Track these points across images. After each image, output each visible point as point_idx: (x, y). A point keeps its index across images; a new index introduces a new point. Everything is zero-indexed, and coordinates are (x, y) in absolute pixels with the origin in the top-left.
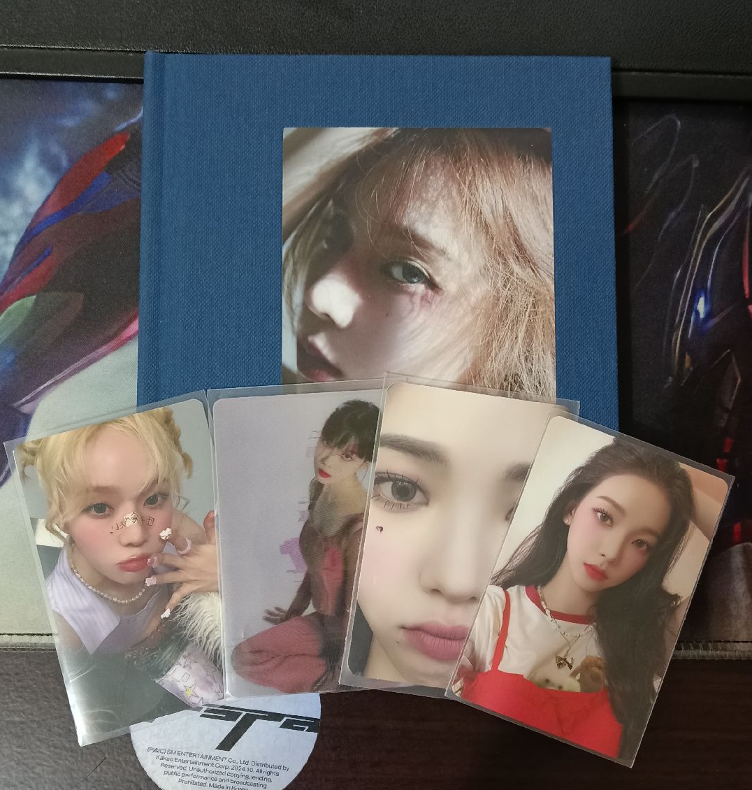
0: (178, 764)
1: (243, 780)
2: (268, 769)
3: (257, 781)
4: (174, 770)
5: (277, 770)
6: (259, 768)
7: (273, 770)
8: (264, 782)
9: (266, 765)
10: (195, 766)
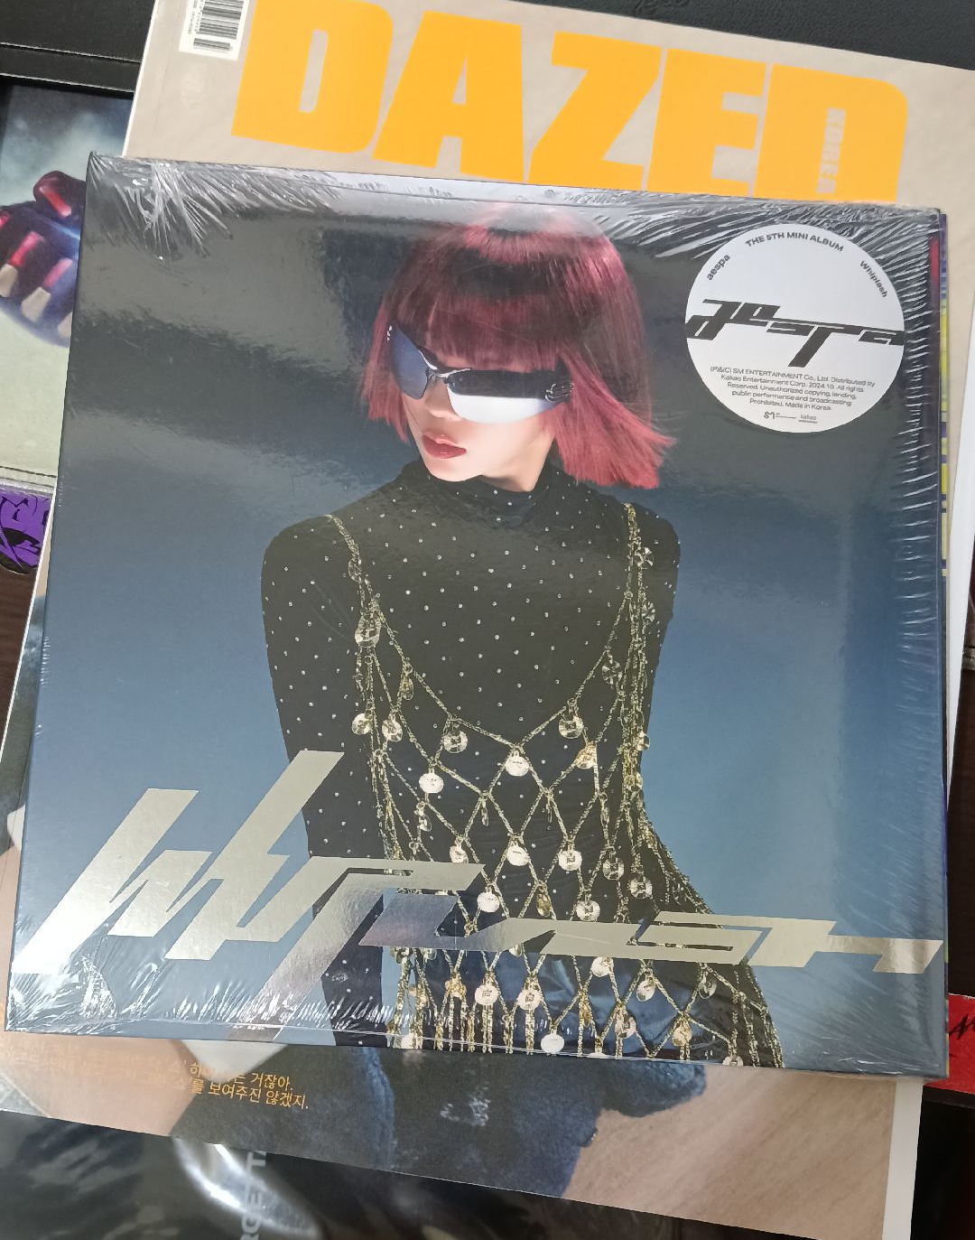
0: (749, 383)
2: (852, 386)
3: (839, 398)
4: (744, 390)
5: (861, 386)
7: (858, 386)
9: (848, 381)
10: (766, 384)
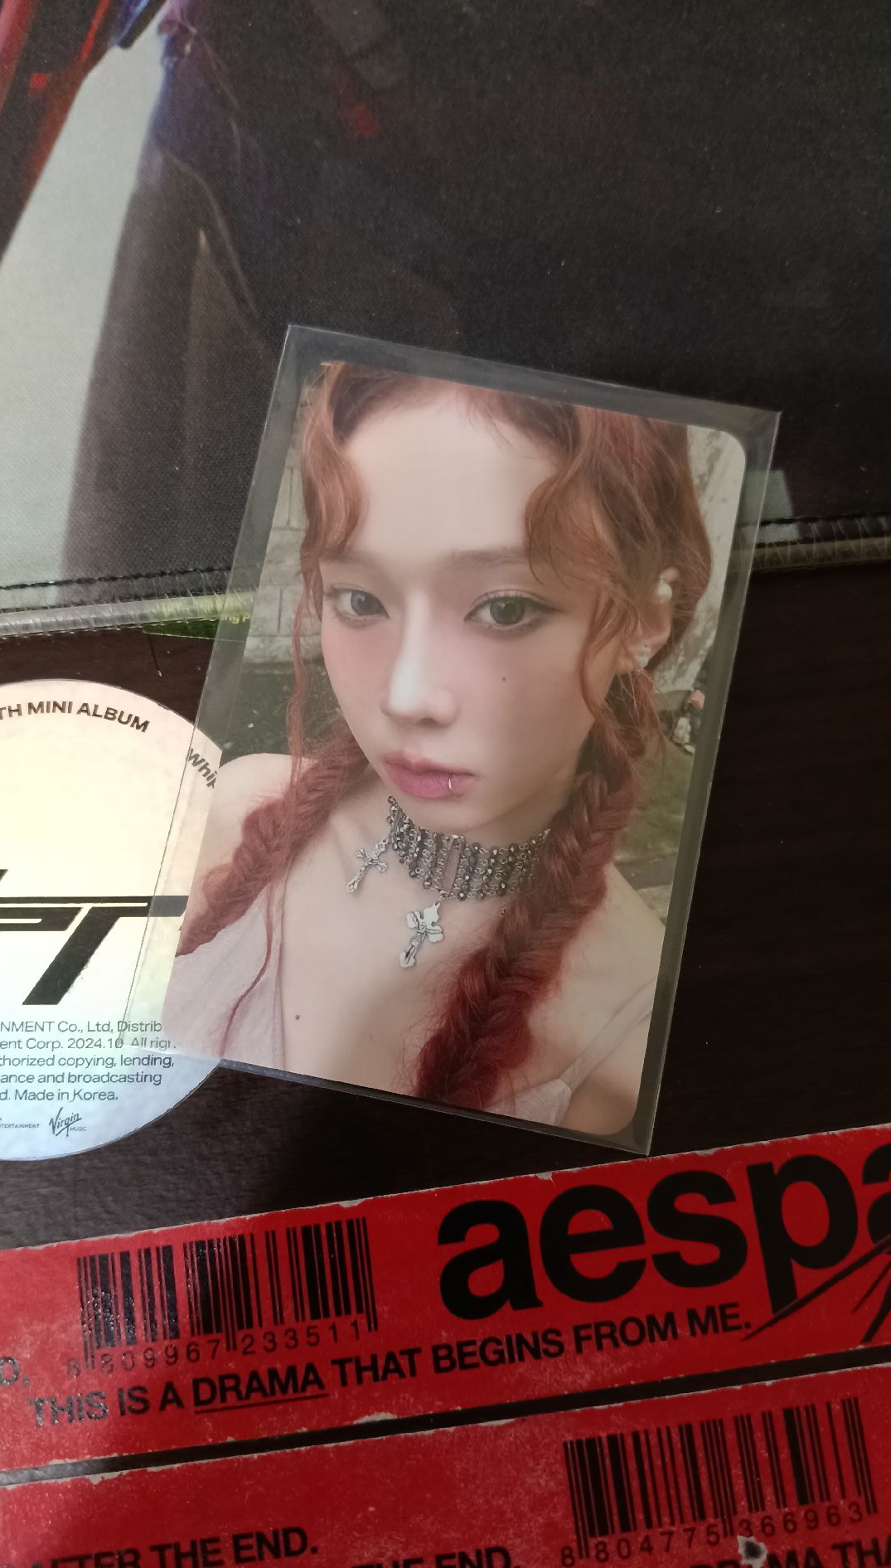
1: (101, 1070)
6: (138, 1034)
8: (156, 1069)
